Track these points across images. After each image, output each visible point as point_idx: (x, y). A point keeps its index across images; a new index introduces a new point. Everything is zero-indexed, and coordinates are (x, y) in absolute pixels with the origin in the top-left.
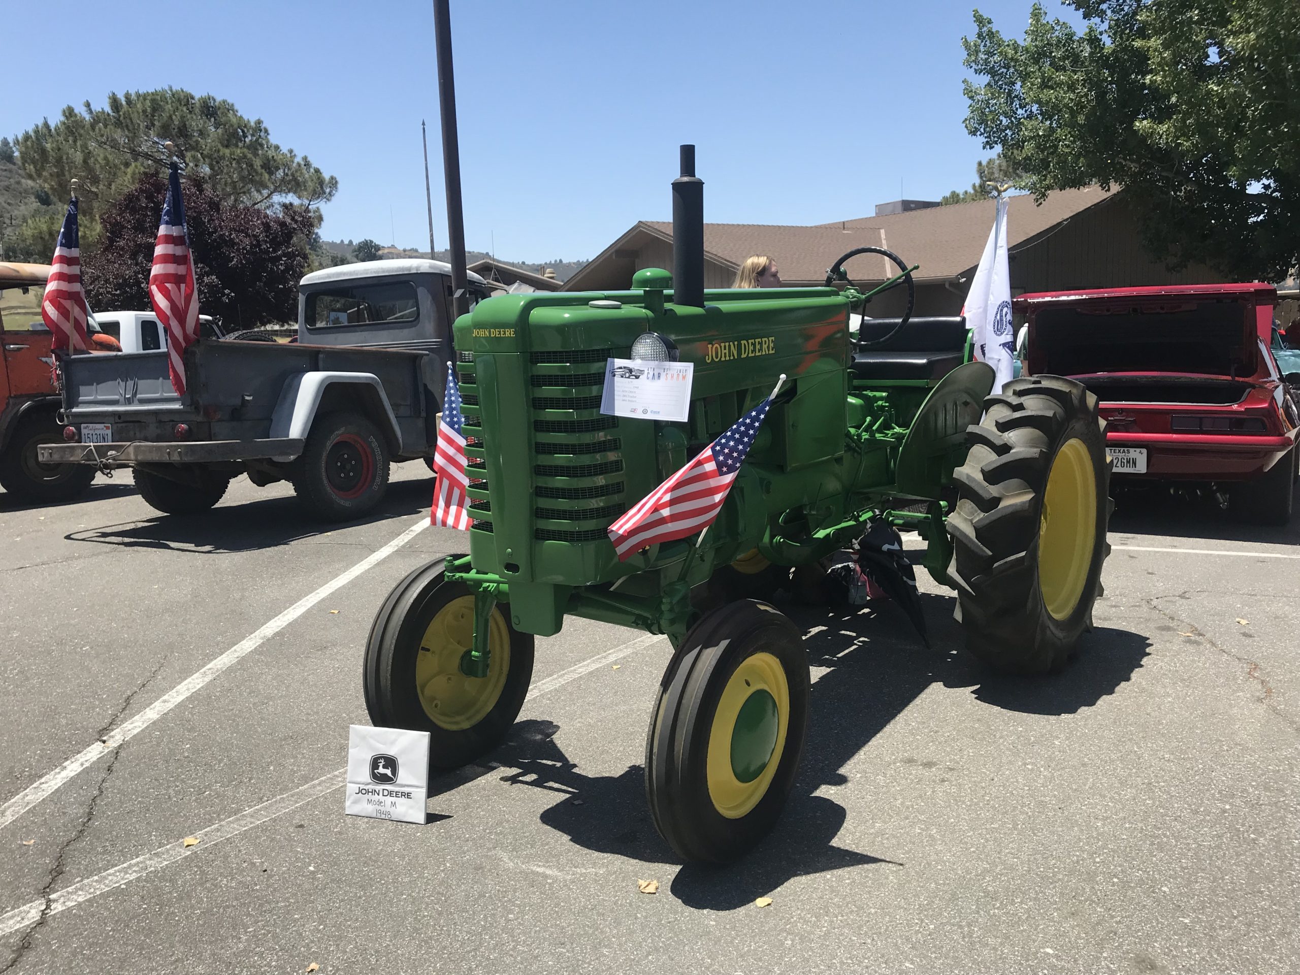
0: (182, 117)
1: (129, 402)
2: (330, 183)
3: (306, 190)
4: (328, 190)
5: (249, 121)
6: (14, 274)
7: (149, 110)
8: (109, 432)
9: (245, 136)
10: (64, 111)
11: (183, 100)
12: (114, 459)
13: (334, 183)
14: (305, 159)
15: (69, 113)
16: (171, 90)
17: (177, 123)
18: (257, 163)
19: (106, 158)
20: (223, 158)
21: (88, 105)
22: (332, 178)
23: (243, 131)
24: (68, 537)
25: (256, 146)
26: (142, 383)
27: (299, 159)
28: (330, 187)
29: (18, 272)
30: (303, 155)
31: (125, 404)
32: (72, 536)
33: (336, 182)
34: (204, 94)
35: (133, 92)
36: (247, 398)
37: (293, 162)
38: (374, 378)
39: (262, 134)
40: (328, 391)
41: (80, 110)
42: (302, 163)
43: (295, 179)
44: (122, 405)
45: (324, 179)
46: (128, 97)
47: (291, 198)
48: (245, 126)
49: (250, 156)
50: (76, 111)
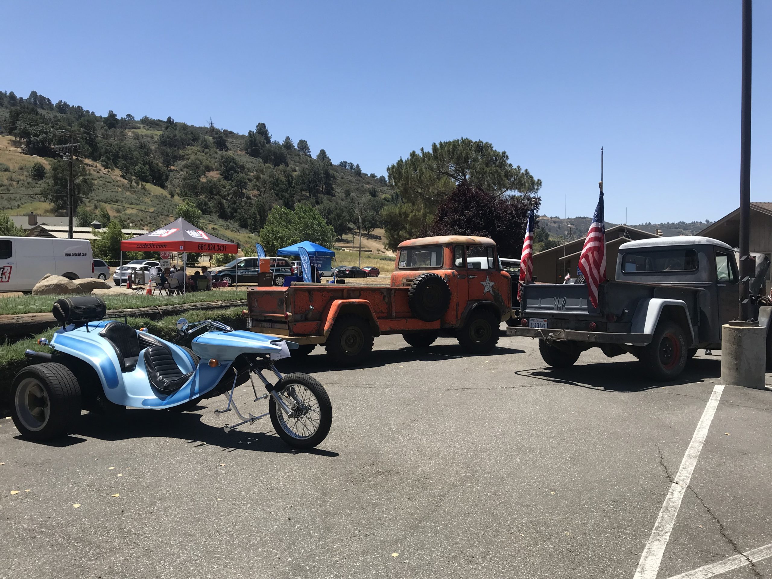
0: (467, 153)
1: (560, 309)
2: (537, 183)
3: (525, 187)
4: (536, 187)
5: (499, 152)
6: (473, 242)
7: (451, 150)
8: (546, 323)
9: (496, 160)
10: (411, 154)
11: (467, 143)
12: (552, 337)
13: (539, 183)
14: (526, 170)
15: (413, 154)
16: (462, 139)
17: (463, 156)
18: (503, 174)
19: (430, 176)
20: (485, 173)
21: (422, 150)
22: (539, 180)
23: (496, 158)
24: (516, 373)
25: (503, 164)
26: (569, 300)
27: (523, 171)
28: (538, 185)
29: (474, 240)
30: (525, 169)
31: (557, 310)
32: (518, 373)
33: (541, 182)
34: (478, 140)
35: (443, 142)
36: (626, 311)
37: (520, 173)
38: (683, 303)
39: (505, 159)
40: (665, 310)
41: (419, 153)
42: (524, 173)
43: (520, 181)
44: (555, 310)
45: (534, 181)
46: (441, 144)
47: (516, 193)
48: (497, 156)
49: (499, 170)
50: (416, 153)
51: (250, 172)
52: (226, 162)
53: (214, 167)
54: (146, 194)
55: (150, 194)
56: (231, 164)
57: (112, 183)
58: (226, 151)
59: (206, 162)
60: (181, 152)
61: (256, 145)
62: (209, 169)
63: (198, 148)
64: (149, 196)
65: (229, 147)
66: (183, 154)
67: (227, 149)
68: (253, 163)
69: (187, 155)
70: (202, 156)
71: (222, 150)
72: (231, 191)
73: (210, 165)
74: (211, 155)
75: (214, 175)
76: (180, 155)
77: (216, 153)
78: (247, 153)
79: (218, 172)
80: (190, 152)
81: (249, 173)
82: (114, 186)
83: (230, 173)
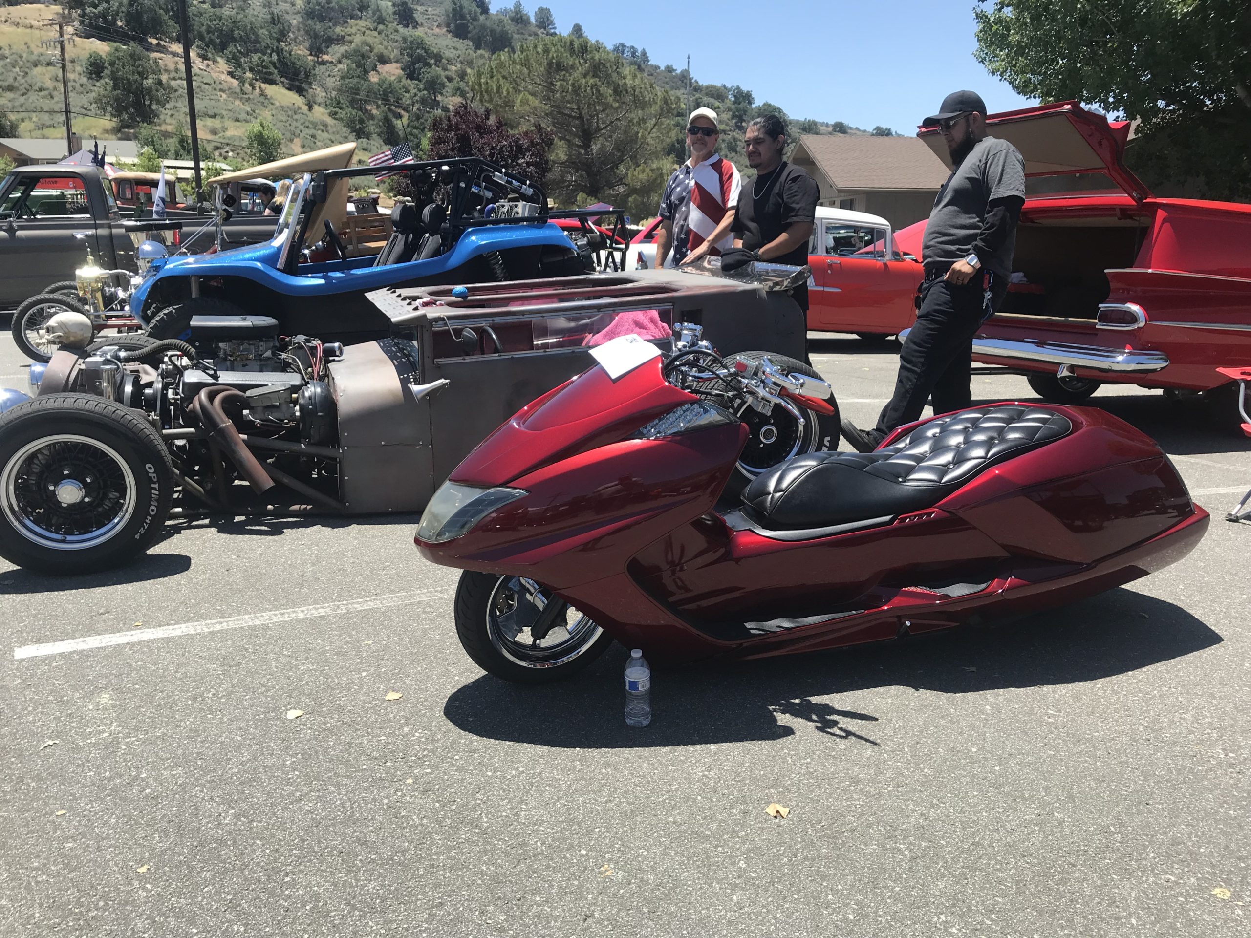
51: (452, 64)
52: (411, 49)
53: (392, 57)
54: (266, 104)
55: (272, 104)
56: (418, 51)
57: (213, 85)
58: (415, 27)
59: (379, 49)
60: (338, 30)
61: (463, 17)
62: (383, 60)
63: (367, 23)
64: (270, 106)
65: (419, 22)
66: (343, 33)
67: (416, 25)
68: (456, 49)
69: (350, 35)
70: (372, 38)
71: (408, 27)
72: (417, 98)
73: (386, 52)
74: (387, 36)
75: (392, 71)
76: (338, 36)
77: (397, 31)
78: (449, 31)
79: (399, 65)
80: (354, 30)
81: (449, 67)
82: (215, 90)
83: (417, 66)
